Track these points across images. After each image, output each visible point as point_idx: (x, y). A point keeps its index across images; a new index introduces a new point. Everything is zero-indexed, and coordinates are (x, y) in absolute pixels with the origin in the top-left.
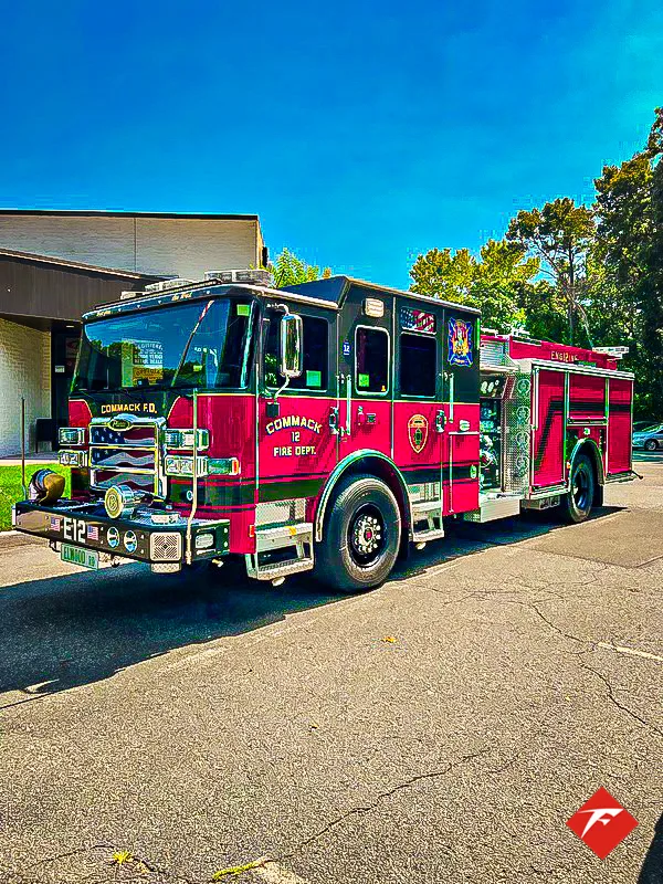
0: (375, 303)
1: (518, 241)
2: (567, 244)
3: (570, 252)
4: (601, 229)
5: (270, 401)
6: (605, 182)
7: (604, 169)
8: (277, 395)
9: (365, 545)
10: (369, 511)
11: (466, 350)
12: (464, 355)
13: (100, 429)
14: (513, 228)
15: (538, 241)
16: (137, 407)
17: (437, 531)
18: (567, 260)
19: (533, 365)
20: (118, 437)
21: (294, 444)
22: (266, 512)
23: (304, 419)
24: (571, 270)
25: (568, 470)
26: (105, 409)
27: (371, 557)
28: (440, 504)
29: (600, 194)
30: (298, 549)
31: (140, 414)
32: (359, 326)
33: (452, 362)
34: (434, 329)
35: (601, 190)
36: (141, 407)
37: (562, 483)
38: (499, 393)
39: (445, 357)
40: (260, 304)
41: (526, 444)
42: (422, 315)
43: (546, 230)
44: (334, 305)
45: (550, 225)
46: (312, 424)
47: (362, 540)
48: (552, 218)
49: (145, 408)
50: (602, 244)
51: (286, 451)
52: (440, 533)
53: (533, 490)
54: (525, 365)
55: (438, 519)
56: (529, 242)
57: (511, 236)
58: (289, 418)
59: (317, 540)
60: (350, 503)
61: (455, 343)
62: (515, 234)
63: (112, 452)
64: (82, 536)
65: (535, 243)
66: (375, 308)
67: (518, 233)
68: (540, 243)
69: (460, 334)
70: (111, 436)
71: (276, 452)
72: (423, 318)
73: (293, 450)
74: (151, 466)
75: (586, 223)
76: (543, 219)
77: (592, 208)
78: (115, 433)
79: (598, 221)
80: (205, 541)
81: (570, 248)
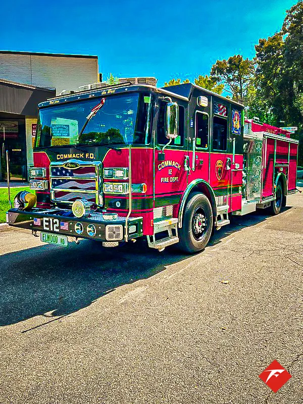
0: (204, 99)
1: (216, 76)
2: (239, 79)
3: (241, 82)
4: (258, 70)
5: (160, 151)
6: (260, 47)
7: (260, 40)
8: (163, 149)
9: (199, 229)
10: (200, 211)
11: (238, 127)
12: (238, 129)
13: (57, 169)
14: (214, 70)
15: (226, 76)
16: (82, 156)
17: (226, 221)
18: (239, 86)
19: (264, 135)
20: (69, 173)
21: (170, 176)
22: (157, 212)
23: (174, 162)
24: (241, 92)
25: (274, 188)
26: (59, 157)
27: (200, 235)
28: (227, 207)
29: (258, 53)
30: (169, 232)
31: (84, 159)
32: (197, 111)
33: (234, 132)
34: (226, 114)
35: (258, 50)
36: (85, 156)
37: (272, 195)
38: (247, 149)
39: (231, 129)
40: (155, 95)
41: (259, 176)
42: (221, 107)
43: (229, 71)
44: (187, 99)
45: (232, 69)
46: (177, 165)
47: (197, 226)
48: (233, 64)
49: (87, 156)
50: (258, 78)
51: (166, 180)
52: (227, 222)
53: (262, 199)
54: (260, 135)
55: (226, 214)
56: (221, 77)
57: (213, 73)
58: (167, 161)
59: (180, 227)
60: (192, 207)
61: (234, 123)
62: (215, 73)
63: (65, 181)
64: (57, 228)
65: (224, 77)
66: (204, 101)
67: (216, 72)
68: (226, 78)
69: (236, 117)
70: (64, 172)
71: (162, 180)
72: (222, 108)
73: (169, 179)
74: (94, 189)
75: (251, 68)
76: (228, 65)
77: (253, 60)
78: (67, 171)
79: (256, 66)
80: (133, 229)
81: (241, 80)
